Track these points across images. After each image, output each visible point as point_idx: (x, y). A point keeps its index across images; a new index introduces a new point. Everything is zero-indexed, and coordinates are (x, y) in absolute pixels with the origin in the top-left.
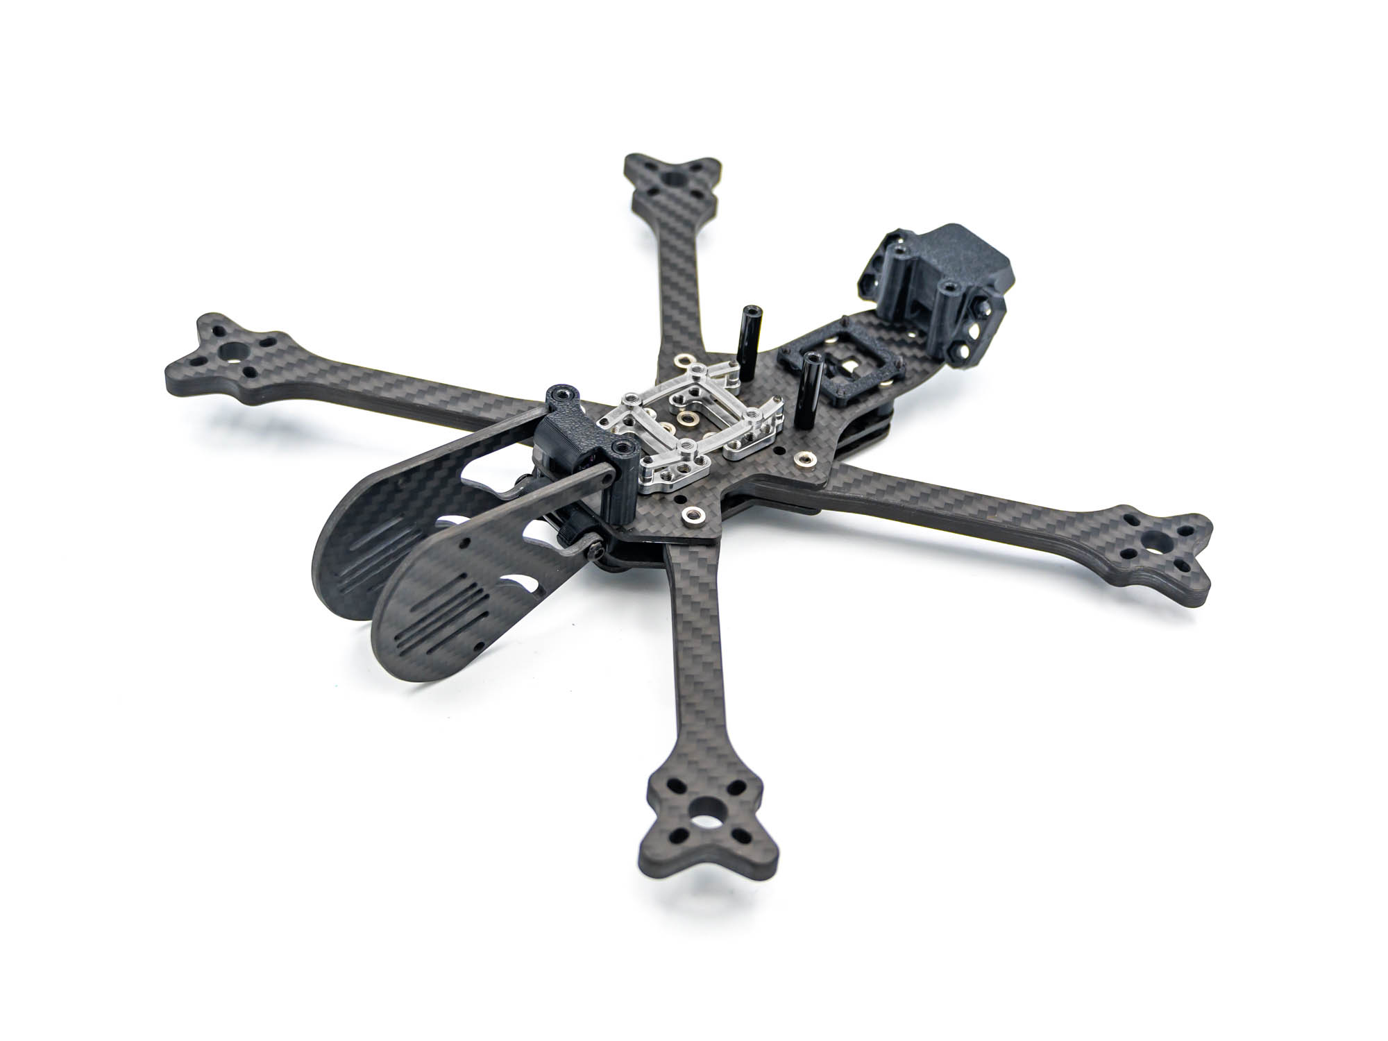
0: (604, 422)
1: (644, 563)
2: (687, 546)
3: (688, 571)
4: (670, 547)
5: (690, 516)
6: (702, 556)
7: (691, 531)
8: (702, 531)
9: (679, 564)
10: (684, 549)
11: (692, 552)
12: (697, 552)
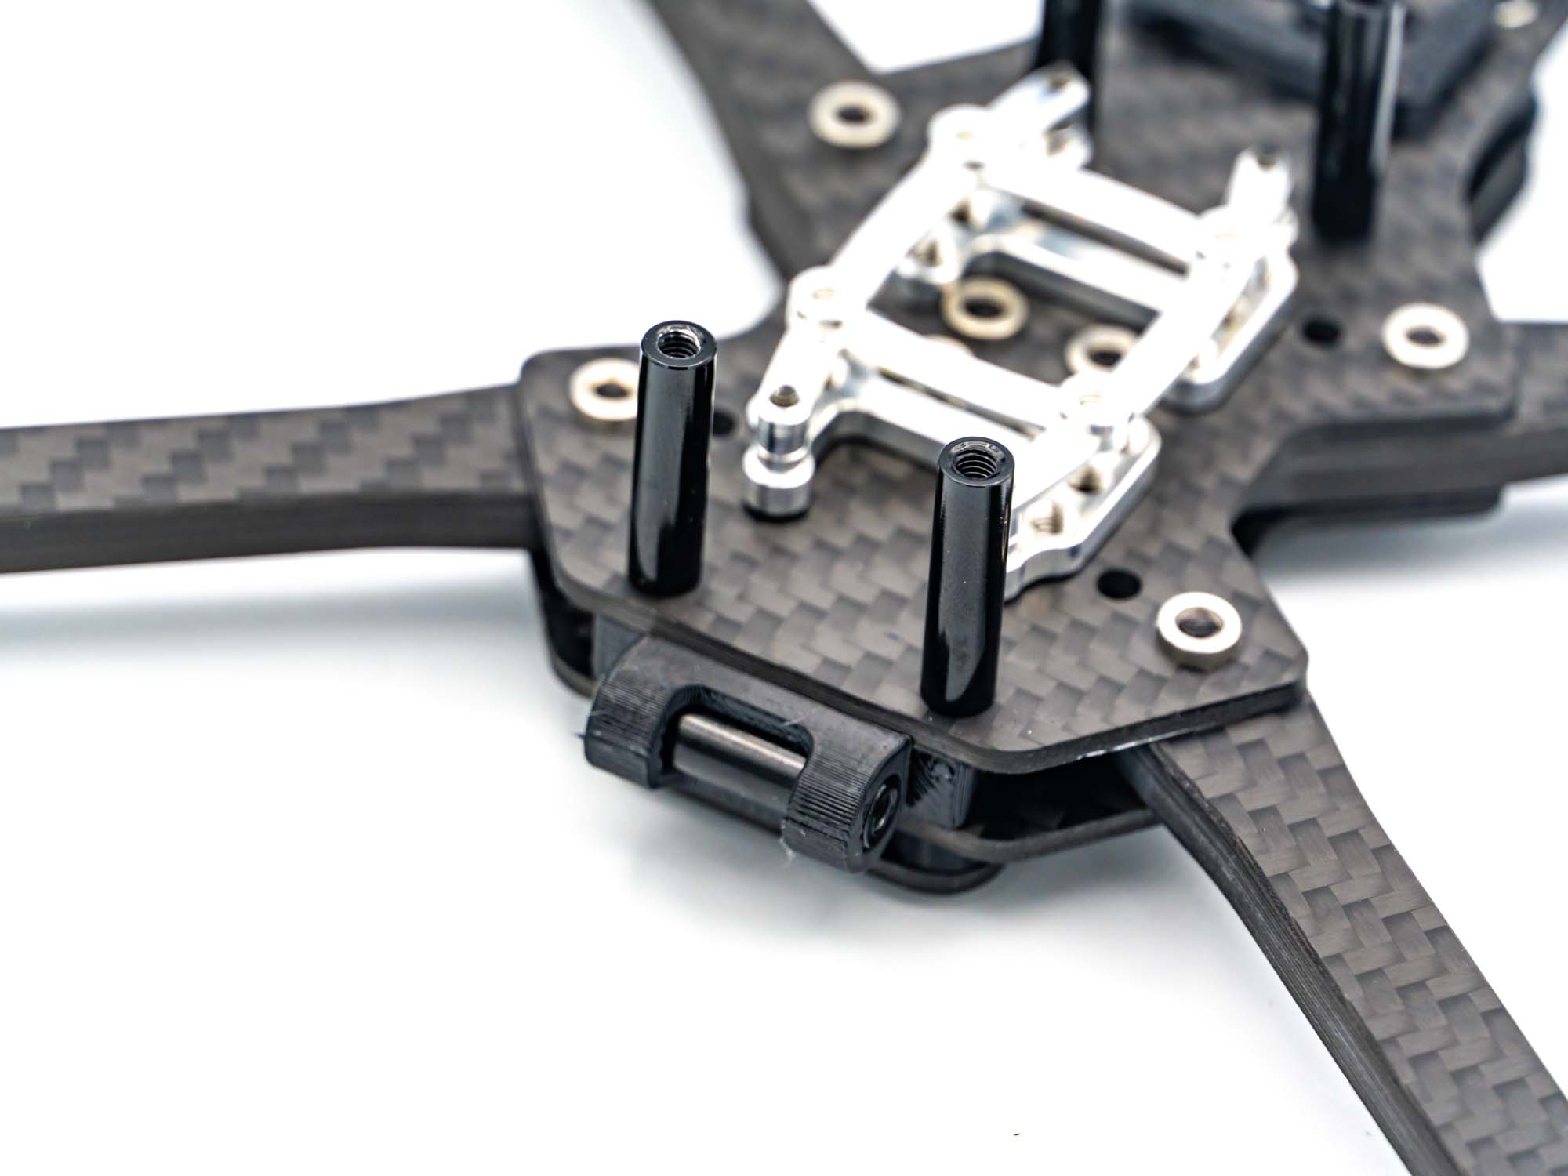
0: (785, 398)
1: (1079, 830)
2: (1219, 730)
3: (1271, 811)
4: (1168, 749)
5: (1186, 626)
6: (1281, 748)
7: (1213, 678)
8: (1246, 668)
9: (1229, 797)
10: (1216, 743)
11: (1244, 749)
12: (1260, 743)
